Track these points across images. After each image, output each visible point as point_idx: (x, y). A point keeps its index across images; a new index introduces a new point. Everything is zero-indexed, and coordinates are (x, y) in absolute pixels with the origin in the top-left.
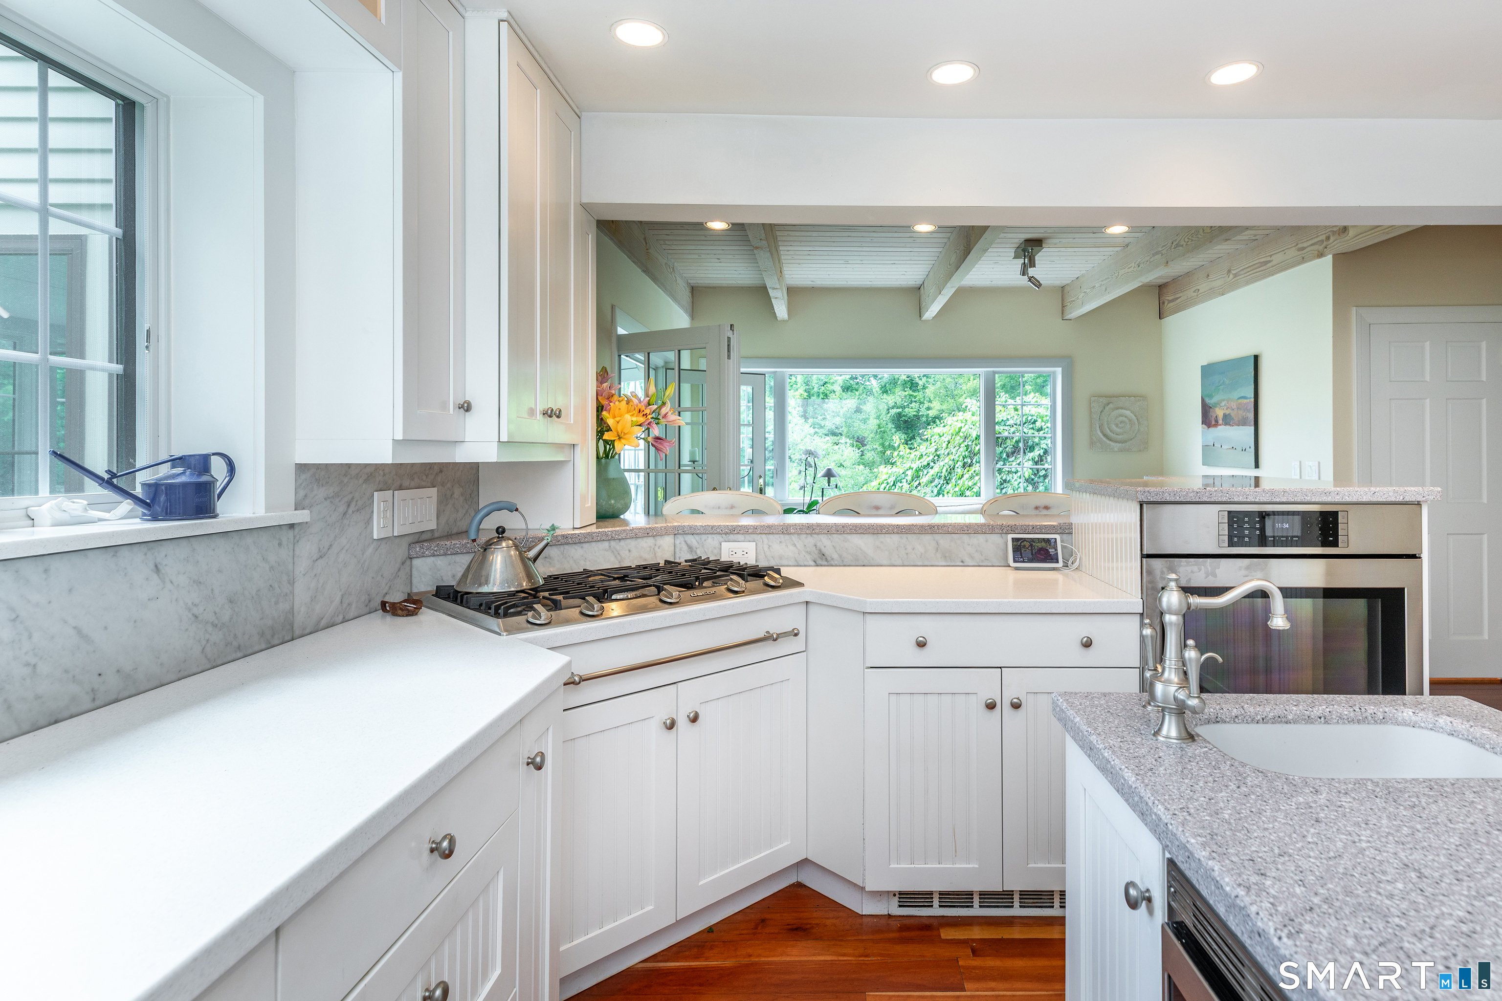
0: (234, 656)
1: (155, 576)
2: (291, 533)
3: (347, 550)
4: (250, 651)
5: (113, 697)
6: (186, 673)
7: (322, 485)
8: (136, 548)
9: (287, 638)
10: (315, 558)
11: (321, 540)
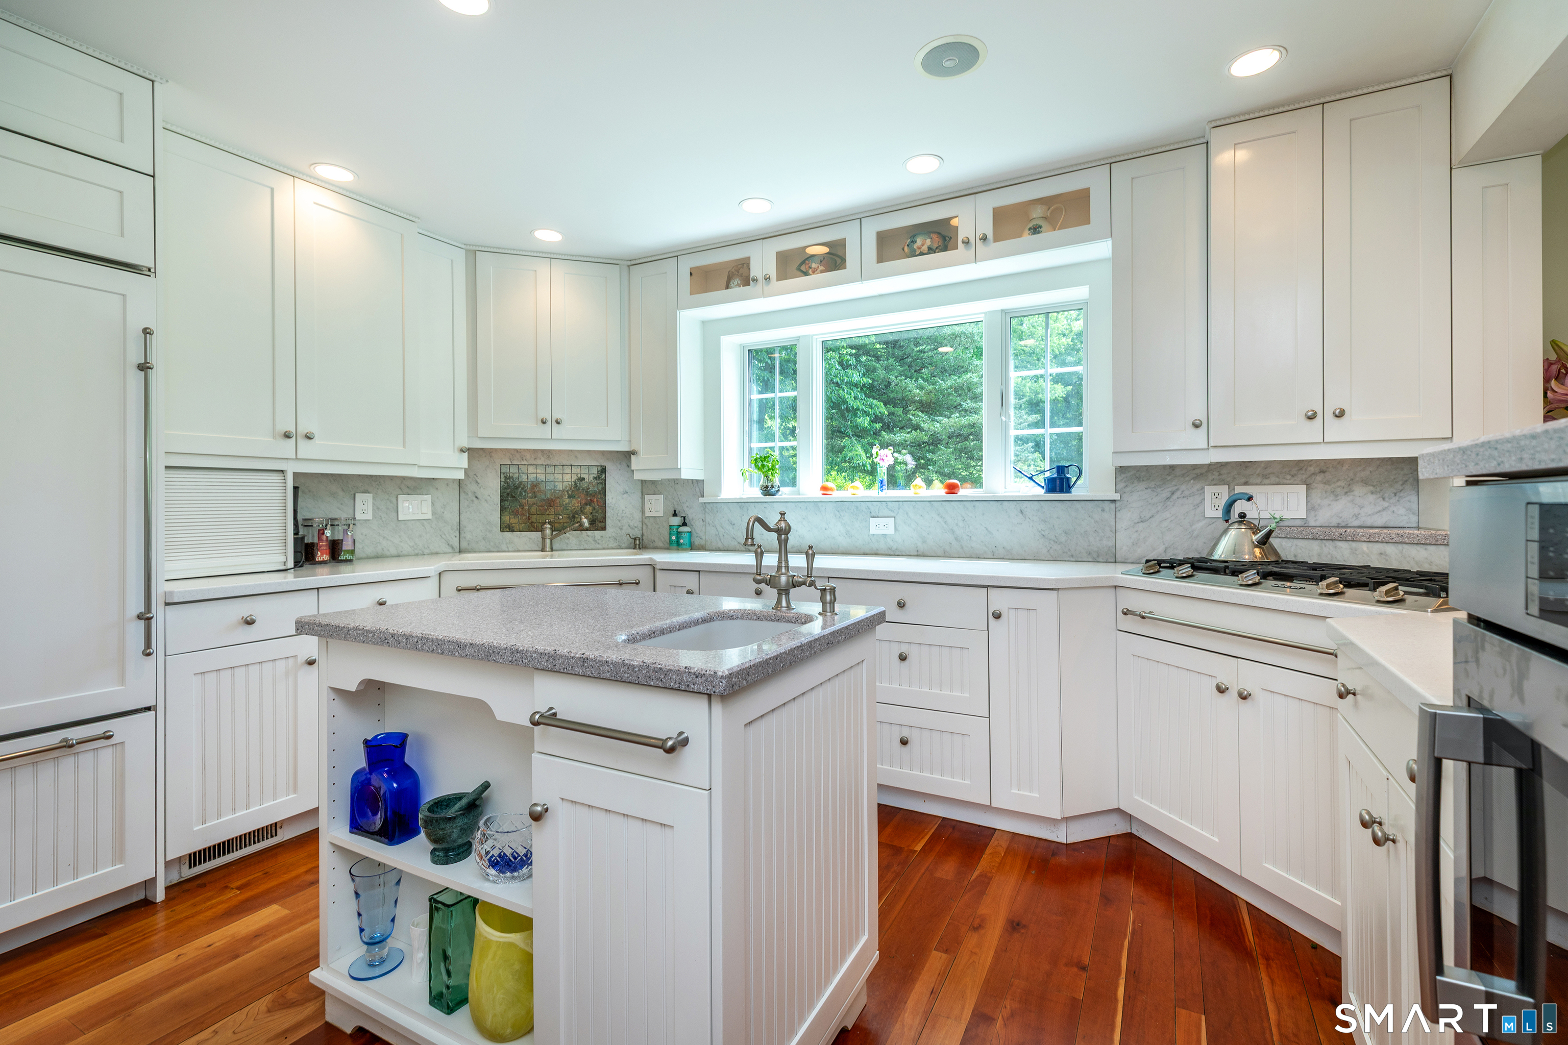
0: (1068, 559)
1: (1021, 515)
2: (1112, 505)
3: (1171, 521)
4: (1080, 560)
5: (1002, 557)
6: (1038, 558)
7: (1143, 480)
8: (1011, 502)
9: (1109, 560)
10: (1136, 521)
11: (1142, 512)
